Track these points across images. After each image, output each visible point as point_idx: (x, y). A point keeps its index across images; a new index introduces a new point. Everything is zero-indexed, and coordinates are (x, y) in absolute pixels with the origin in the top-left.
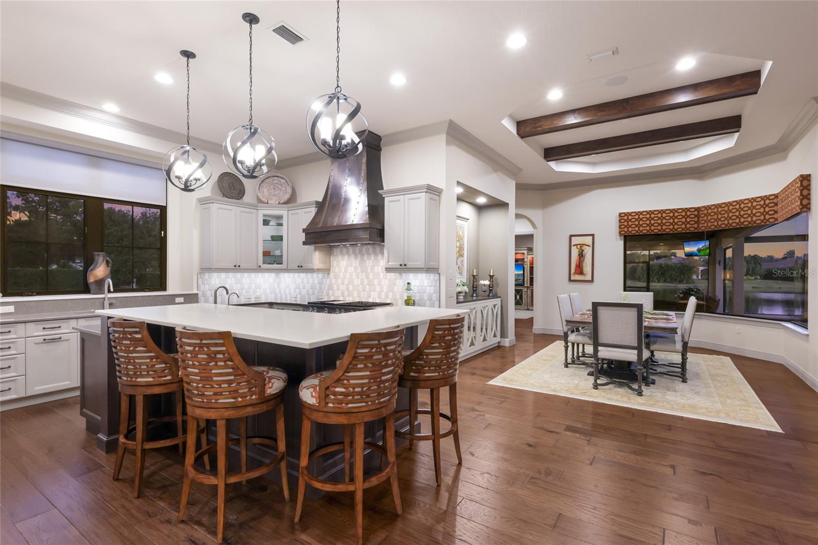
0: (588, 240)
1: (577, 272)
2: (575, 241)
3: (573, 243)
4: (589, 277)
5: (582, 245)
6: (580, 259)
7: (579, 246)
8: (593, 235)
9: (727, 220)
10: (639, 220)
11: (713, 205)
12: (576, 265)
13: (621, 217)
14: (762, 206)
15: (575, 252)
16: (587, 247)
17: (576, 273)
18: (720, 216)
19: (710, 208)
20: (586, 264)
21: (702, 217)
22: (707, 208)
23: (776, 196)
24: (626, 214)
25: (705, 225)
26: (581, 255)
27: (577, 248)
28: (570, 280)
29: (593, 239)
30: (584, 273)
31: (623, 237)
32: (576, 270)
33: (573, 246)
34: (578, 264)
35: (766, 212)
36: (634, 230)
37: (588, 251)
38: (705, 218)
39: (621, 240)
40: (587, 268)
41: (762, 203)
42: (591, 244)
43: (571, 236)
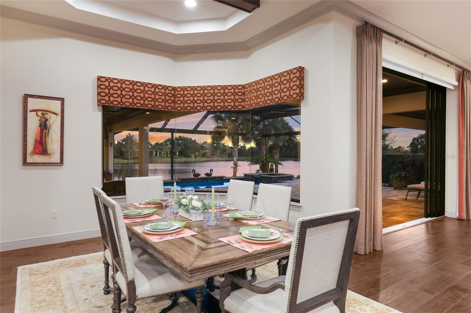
0: (56, 106)
1: (37, 151)
2: (32, 104)
3: (30, 108)
4: (56, 158)
5: (45, 112)
6: (42, 131)
7: (40, 113)
8: (62, 100)
9: (203, 102)
10: (122, 89)
11: (189, 87)
12: (36, 140)
13: (101, 81)
14: (232, 94)
15: (33, 122)
16: (53, 115)
17: (35, 152)
18: (196, 98)
19: (186, 89)
20: (52, 140)
21: (178, 98)
22: (184, 89)
23: (244, 87)
24: (108, 79)
25: (182, 105)
26: (44, 127)
27: (37, 115)
28: (25, 163)
29: (63, 105)
30: (49, 151)
31: (101, 108)
32: (35, 148)
33: (31, 111)
34: (39, 139)
35: (235, 99)
36: (115, 102)
37: (54, 122)
38: (182, 99)
39: (99, 111)
40: (53, 144)
41: (232, 91)
42: (59, 111)
43: (26, 97)
